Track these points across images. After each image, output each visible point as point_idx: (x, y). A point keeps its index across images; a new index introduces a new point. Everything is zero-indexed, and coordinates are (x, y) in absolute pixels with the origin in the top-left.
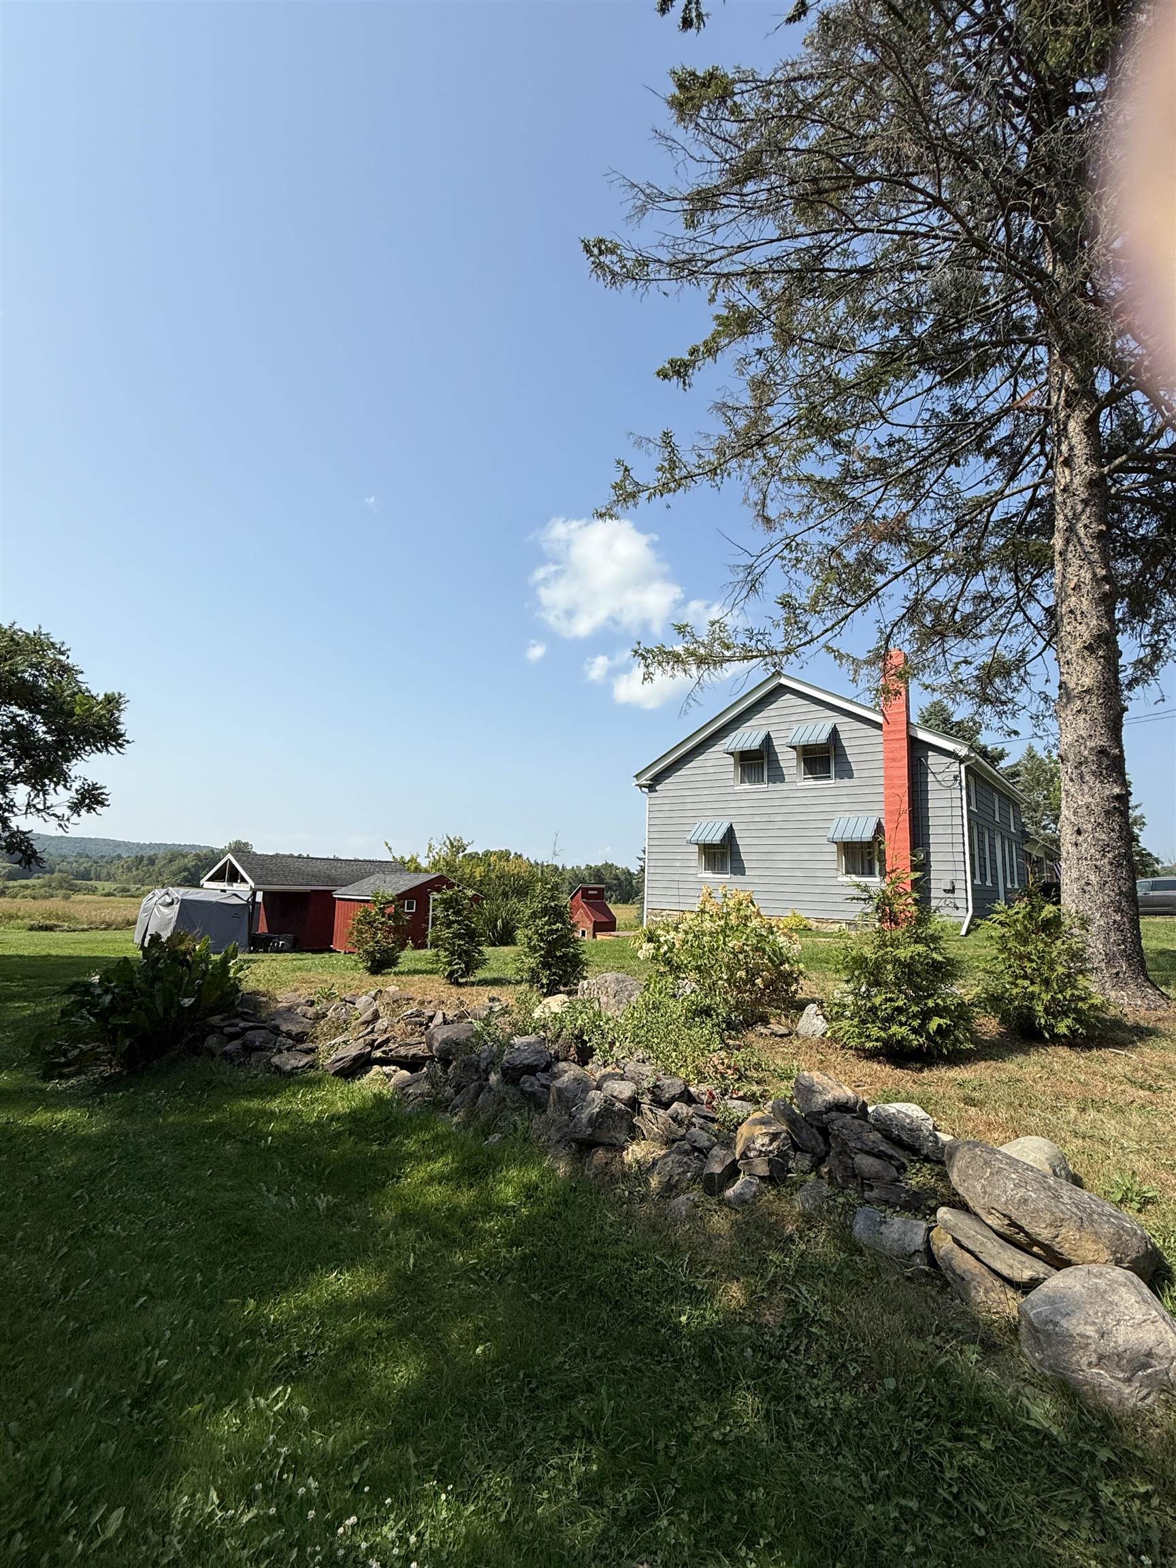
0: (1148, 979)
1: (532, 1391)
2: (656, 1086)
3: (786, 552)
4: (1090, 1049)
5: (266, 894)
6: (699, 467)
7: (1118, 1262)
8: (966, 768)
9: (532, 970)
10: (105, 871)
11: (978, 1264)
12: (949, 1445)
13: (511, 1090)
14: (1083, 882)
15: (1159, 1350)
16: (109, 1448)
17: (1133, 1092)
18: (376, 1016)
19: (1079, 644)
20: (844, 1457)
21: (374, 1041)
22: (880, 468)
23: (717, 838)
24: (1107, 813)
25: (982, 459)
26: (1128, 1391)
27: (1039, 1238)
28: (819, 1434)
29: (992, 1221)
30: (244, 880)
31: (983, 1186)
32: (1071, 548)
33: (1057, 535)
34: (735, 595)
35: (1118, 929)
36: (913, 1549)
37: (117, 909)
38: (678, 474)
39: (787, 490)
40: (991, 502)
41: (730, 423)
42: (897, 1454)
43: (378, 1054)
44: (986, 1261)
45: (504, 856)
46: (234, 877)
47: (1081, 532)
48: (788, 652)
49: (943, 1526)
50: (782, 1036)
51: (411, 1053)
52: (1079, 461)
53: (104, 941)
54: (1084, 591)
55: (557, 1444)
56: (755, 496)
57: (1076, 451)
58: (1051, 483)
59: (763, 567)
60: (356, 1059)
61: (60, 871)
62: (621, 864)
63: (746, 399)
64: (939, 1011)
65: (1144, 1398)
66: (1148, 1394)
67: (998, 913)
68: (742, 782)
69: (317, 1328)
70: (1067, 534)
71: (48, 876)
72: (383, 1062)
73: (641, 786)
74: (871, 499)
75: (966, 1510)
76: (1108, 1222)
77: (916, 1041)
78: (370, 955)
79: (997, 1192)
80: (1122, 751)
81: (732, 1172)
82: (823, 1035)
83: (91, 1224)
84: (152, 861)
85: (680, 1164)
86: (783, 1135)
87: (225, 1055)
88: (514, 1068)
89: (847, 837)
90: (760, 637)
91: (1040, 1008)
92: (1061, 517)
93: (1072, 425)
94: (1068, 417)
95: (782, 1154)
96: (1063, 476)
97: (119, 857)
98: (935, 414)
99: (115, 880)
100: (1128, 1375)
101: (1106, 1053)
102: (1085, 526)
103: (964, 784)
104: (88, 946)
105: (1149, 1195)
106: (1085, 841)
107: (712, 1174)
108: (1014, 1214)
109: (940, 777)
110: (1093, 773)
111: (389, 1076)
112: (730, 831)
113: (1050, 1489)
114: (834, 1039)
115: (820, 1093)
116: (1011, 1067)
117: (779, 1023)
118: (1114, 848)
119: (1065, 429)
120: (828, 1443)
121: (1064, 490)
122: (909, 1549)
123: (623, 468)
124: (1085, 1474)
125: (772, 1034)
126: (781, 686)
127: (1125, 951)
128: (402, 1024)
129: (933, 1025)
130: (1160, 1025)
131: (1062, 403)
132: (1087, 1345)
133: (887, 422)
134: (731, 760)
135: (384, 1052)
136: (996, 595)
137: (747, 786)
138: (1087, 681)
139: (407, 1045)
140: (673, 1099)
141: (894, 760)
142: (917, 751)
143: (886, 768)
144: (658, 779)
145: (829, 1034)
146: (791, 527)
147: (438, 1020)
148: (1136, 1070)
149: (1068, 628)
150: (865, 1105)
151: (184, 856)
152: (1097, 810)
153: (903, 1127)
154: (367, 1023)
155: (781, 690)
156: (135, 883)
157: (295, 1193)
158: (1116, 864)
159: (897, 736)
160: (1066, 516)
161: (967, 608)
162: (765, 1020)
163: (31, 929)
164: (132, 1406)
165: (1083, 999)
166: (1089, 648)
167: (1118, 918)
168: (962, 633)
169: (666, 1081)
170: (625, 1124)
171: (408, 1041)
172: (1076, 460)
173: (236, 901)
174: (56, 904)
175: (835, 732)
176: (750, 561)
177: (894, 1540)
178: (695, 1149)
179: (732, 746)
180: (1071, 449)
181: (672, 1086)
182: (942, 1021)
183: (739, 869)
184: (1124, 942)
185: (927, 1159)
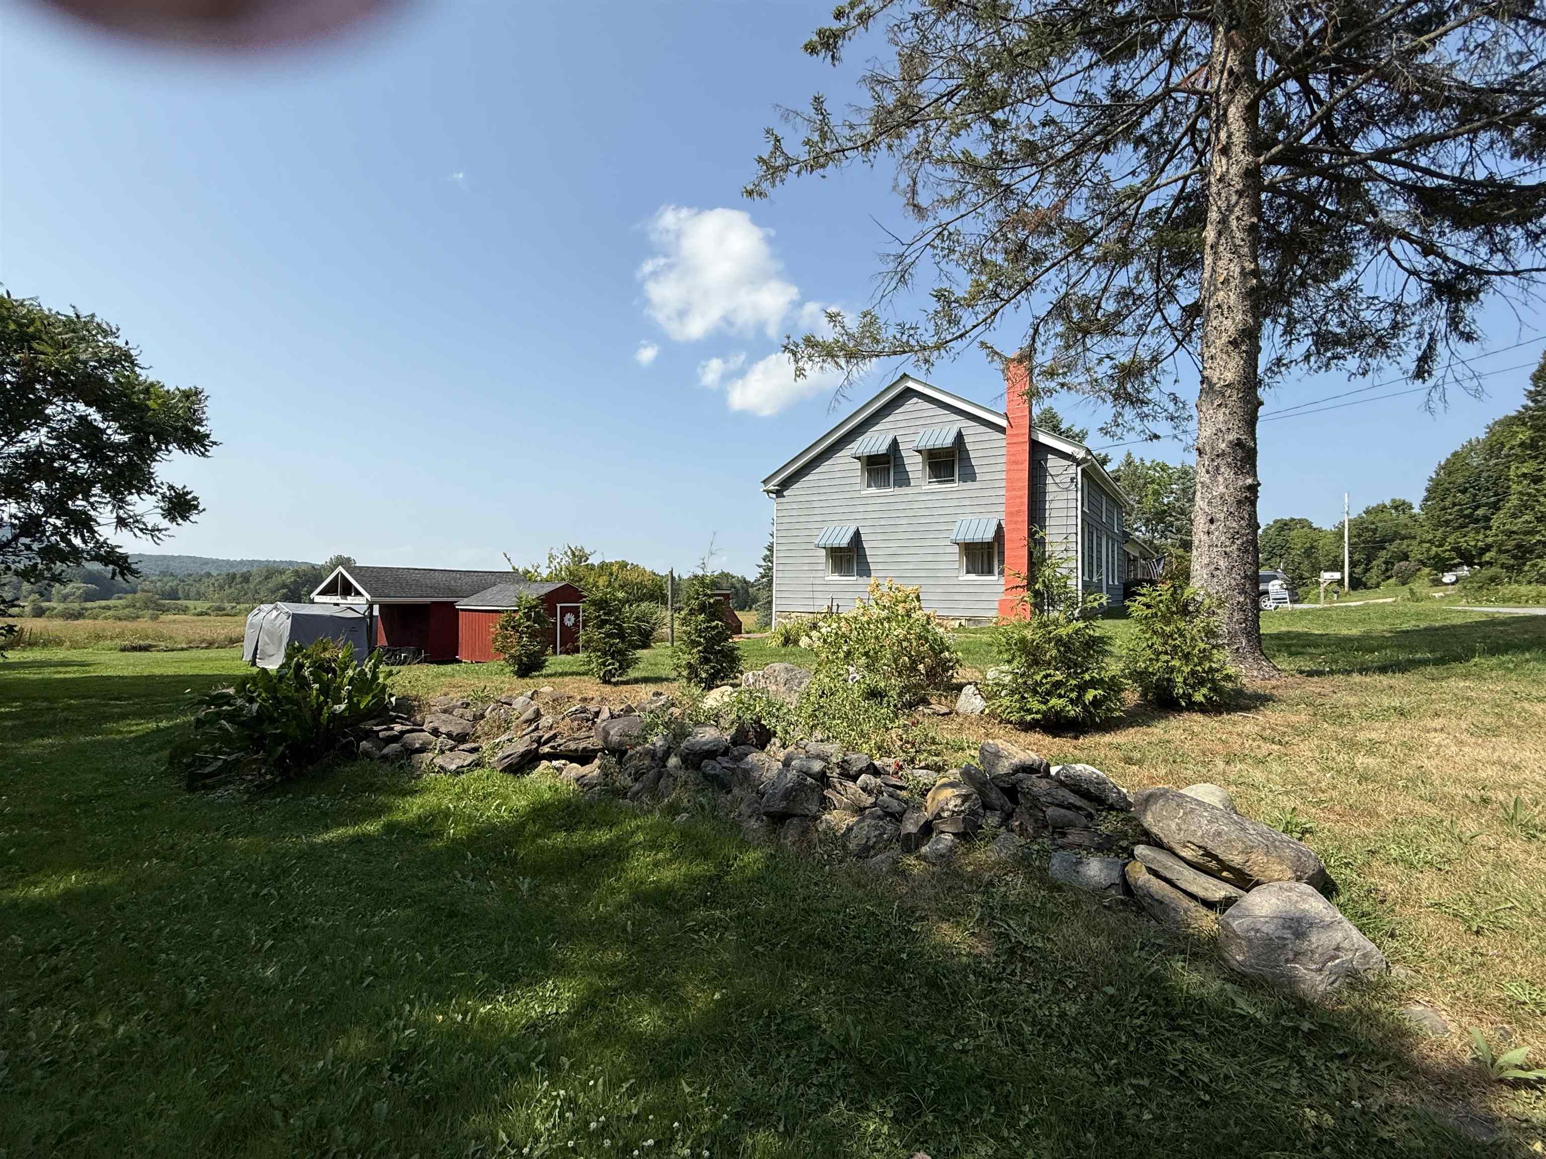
0: (1263, 654)
1: (779, 1025)
2: (844, 761)
3: (937, 242)
4: (1221, 713)
5: (382, 607)
6: (850, 140)
7: (1299, 879)
8: (1083, 470)
9: (689, 666)
10: (194, 590)
11: (1174, 890)
12: (1169, 1034)
13: (693, 775)
14: (1213, 567)
15: (1346, 944)
16: (382, 1107)
17: (1266, 747)
18: (538, 715)
19: (1225, 338)
20: (1077, 1052)
21: (541, 737)
22: (1031, 150)
23: (844, 542)
24: (1239, 502)
25: (1130, 147)
26: (1319, 978)
27: (1232, 864)
28: (1050, 1037)
29: (1186, 853)
30: (358, 593)
31: (1178, 824)
32: (1223, 240)
33: (1209, 227)
34: (884, 285)
35: (1241, 609)
36: (1151, 1116)
37: (219, 627)
38: (829, 147)
39: (939, 174)
40: (1138, 196)
41: (878, 98)
42: (1126, 1045)
43: (546, 749)
44: (1183, 887)
45: (623, 565)
46: (348, 590)
47: (1234, 224)
48: (938, 347)
49: (1172, 1097)
50: (943, 715)
51: (581, 747)
52: (1237, 149)
53: (208, 659)
54: (1233, 285)
55: (813, 1066)
56: (905, 181)
57: (1234, 139)
58: (1204, 174)
59: (914, 256)
60: (523, 755)
61: (143, 591)
62: (738, 571)
63: (894, 71)
64: (1094, 683)
65: (1333, 983)
66: (1336, 980)
67: (1144, 595)
68: (869, 486)
69: (552, 991)
70: (1220, 226)
71: (130, 596)
72: (550, 757)
73: (768, 492)
74: (1025, 187)
75: (1192, 1082)
76: (1289, 847)
77: (1073, 711)
78: (517, 659)
79: (1193, 828)
80: (1255, 444)
81: (928, 829)
82: (982, 712)
83: (291, 917)
84: (246, 578)
85: (876, 827)
86: (974, 797)
87: (385, 758)
88: (695, 754)
89: (970, 537)
90: (912, 332)
91: (1180, 679)
92: (1215, 208)
93: (1232, 110)
94: (1230, 102)
95: (973, 813)
96: (1220, 165)
97: (209, 575)
98: (1089, 96)
99: (206, 599)
100: (1320, 966)
101: (1236, 716)
102: (1238, 218)
103: (1079, 486)
104: (193, 664)
105: (1307, 826)
106: (1217, 529)
107: (909, 834)
108: (1210, 845)
109: (1057, 480)
110: (1229, 465)
111: (559, 770)
112: (857, 534)
113: (1260, 1060)
114: (992, 715)
115: (1006, 758)
116: (1158, 730)
117: (940, 703)
118: (1243, 535)
119: (1225, 114)
120: (1060, 1042)
121: (1220, 180)
122: (1147, 1116)
123: (772, 138)
124: (1290, 1046)
125: (934, 713)
126: (908, 390)
127: (1245, 629)
128: (567, 720)
129: (1090, 695)
130: (1275, 692)
131: (1223, 86)
132: (1285, 945)
133: (1052, 98)
134: (859, 465)
135: (552, 747)
136: (1138, 292)
137: (873, 490)
138: (1229, 376)
139: (575, 739)
140: (860, 772)
141: (1016, 463)
142: (1038, 452)
143: (1008, 471)
144: (786, 484)
145: (987, 711)
146: (945, 215)
147: (605, 714)
148: (1264, 729)
149: (1215, 323)
150: (1048, 766)
151: (282, 573)
152: (1230, 500)
153: (1091, 782)
154: (529, 722)
155: (909, 393)
156: (229, 601)
157: (491, 878)
158: (1243, 550)
159: (1020, 439)
160: (1219, 208)
161: (1109, 306)
162: (925, 701)
163: (123, 650)
164: (393, 1070)
165: (1217, 670)
166: (1234, 343)
167: (1241, 599)
168: (1106, 330)
169: (852, 756)
170: (816, 796)
171: (576, 735)
172: (1233, 148)
173: (351, 614)
174: (145, 624)
175: (960, 436)
176: (901, 250)
177: (1133, 1111)
178: (887, 814)
179: (860, 451)
180: (1229, 137)
181: (859, 760)
182: (1096, 692)
183: (865, 571)
184: (1246, 620)
185: (1111, 808)
